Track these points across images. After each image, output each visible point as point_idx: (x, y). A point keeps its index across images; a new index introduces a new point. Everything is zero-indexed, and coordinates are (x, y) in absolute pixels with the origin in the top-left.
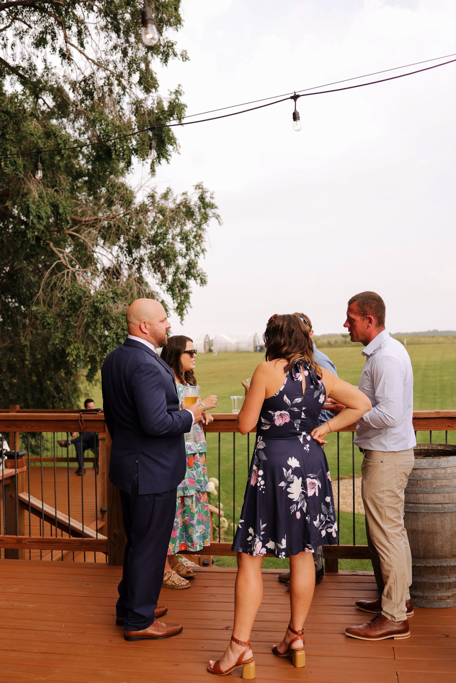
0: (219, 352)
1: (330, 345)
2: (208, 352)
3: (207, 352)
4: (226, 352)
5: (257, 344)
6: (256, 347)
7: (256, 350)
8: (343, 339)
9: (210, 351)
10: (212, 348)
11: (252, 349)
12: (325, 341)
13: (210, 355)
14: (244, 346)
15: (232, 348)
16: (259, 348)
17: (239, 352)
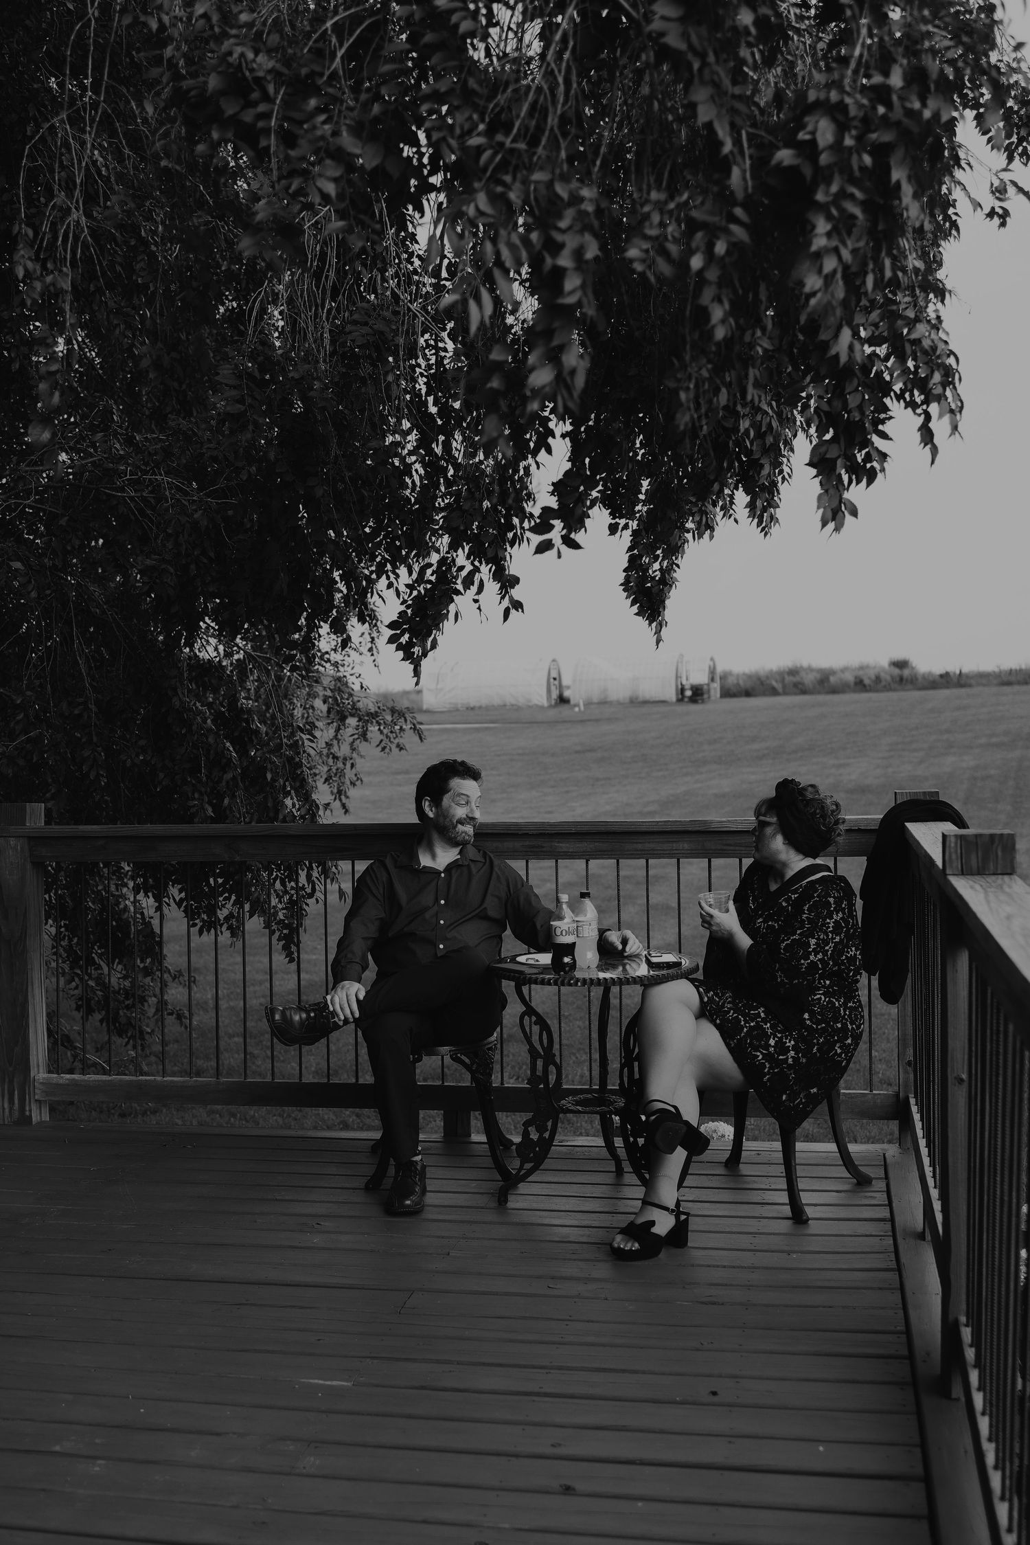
0: (588, 704)
1: (860, 685)
2: (556, 705)
3: (553, 702)
4: (604, 703)
5: (684, 682)
6: (683, 690)
7: (681, 697)
8: (896, 671)
9: (563, 700)
10: (567, 694)
11: (671, 695)
12: (849, 677)
13: (564, 711)
14: (650, 690)
15: (620, 692)
16: (688, 693)
17: (637, 703)
